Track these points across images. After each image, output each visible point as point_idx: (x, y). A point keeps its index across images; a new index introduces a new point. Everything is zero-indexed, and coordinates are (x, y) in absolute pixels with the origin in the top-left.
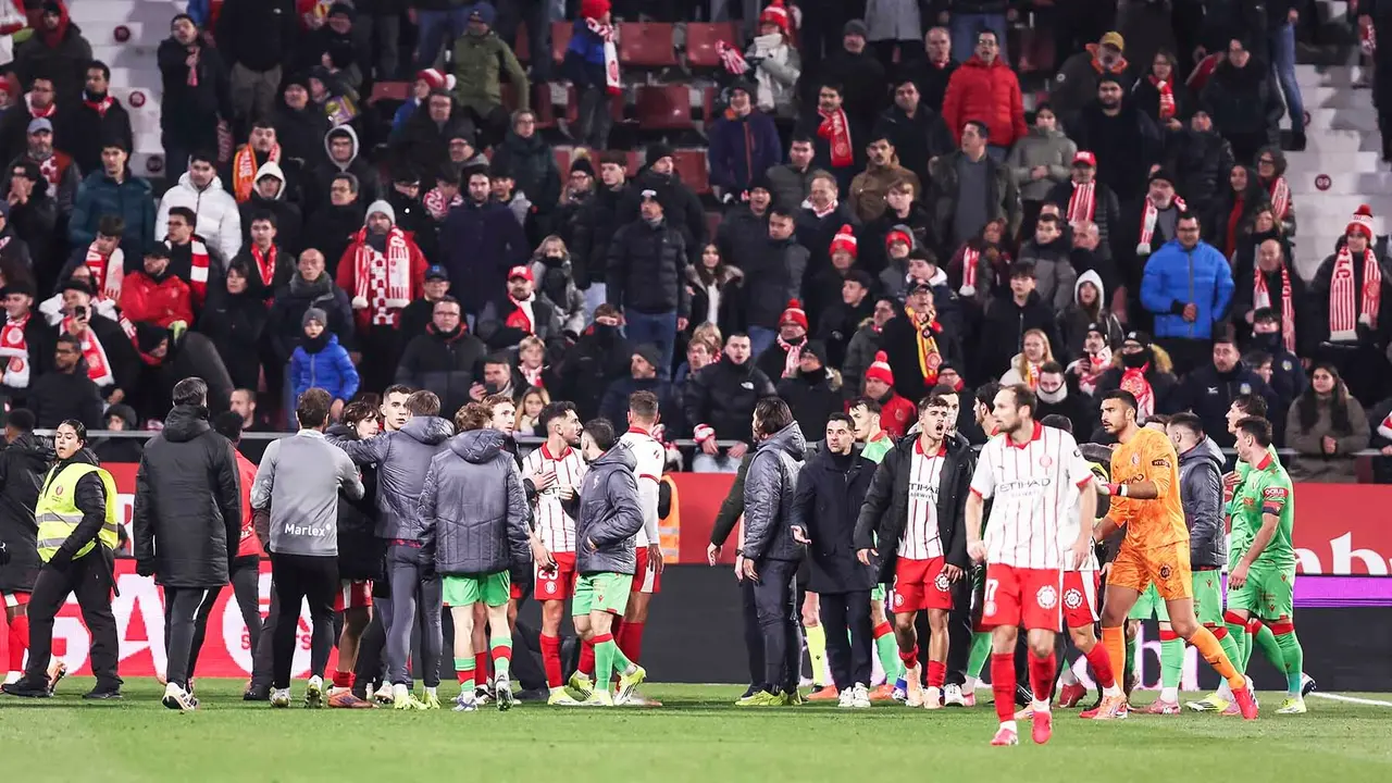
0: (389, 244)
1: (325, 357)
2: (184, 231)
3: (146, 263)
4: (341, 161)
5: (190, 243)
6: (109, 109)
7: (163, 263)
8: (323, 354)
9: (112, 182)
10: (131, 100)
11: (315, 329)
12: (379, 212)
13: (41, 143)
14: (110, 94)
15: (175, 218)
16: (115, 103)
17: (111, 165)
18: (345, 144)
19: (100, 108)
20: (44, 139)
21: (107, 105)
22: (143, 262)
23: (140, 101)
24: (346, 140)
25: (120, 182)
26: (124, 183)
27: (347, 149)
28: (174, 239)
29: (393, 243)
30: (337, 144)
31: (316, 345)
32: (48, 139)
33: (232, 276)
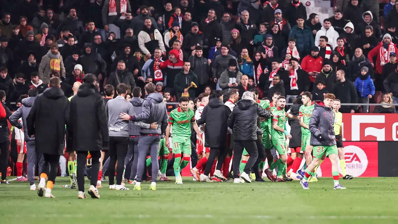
0: (389, 47)
1: (367, 81)
2: (324, 43)
3: (312, 53)
4: (368, 22)
5: (326, 47)
6: (299, 6)
7: (317, 53)
8: (366, 81)
9: (301, 29)
10: (306, 4)
11: (364, 73)
12: (387, 37)
13: (278, 17)
14: (300, 2)
15: (322, 39)
16: (301, 4)
17: (300, 24)
18: (368, 17)
19: (296, 5)
20: (279, 15)
21: (298, 5)
22: (311, 53)
23: (309, 4)
24: (369, 16)
25: (303, 29)
26: (304, 29)
27: (369, 18)
28: (321, 45)
29: (390, 47)
30: (366, 17)
31: (364, 78)
32: (280, 16)
33: (335, 57)
